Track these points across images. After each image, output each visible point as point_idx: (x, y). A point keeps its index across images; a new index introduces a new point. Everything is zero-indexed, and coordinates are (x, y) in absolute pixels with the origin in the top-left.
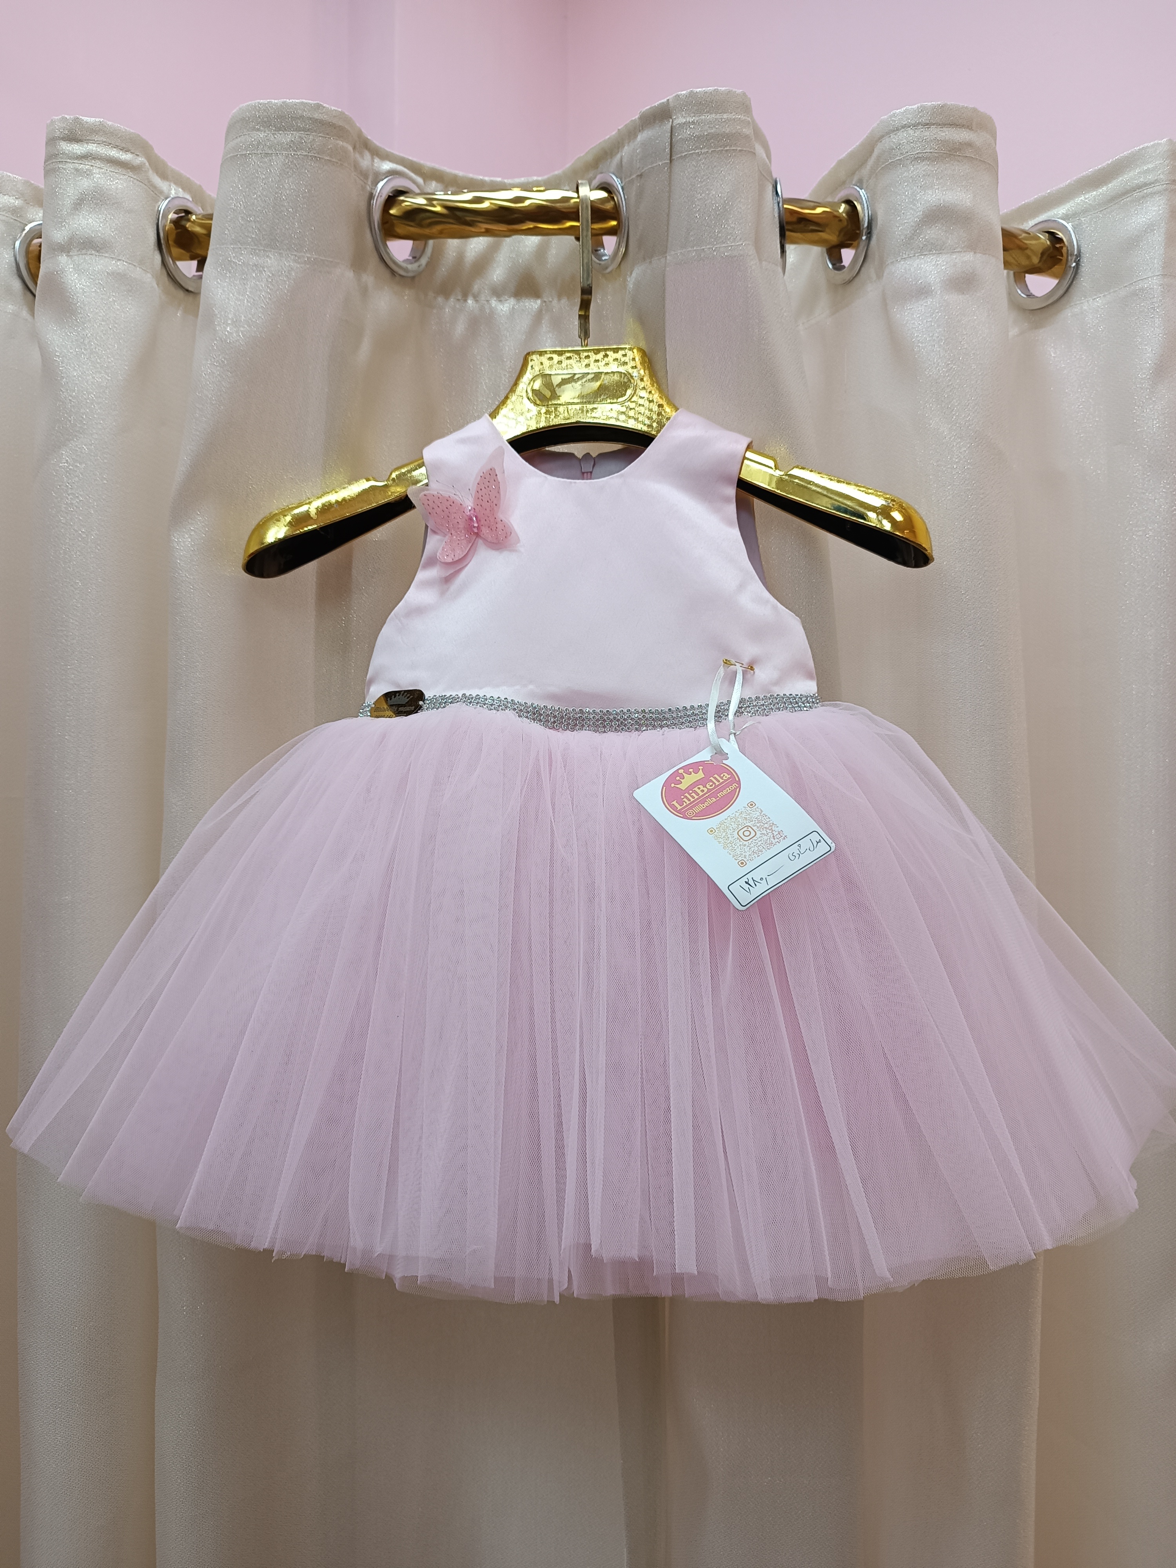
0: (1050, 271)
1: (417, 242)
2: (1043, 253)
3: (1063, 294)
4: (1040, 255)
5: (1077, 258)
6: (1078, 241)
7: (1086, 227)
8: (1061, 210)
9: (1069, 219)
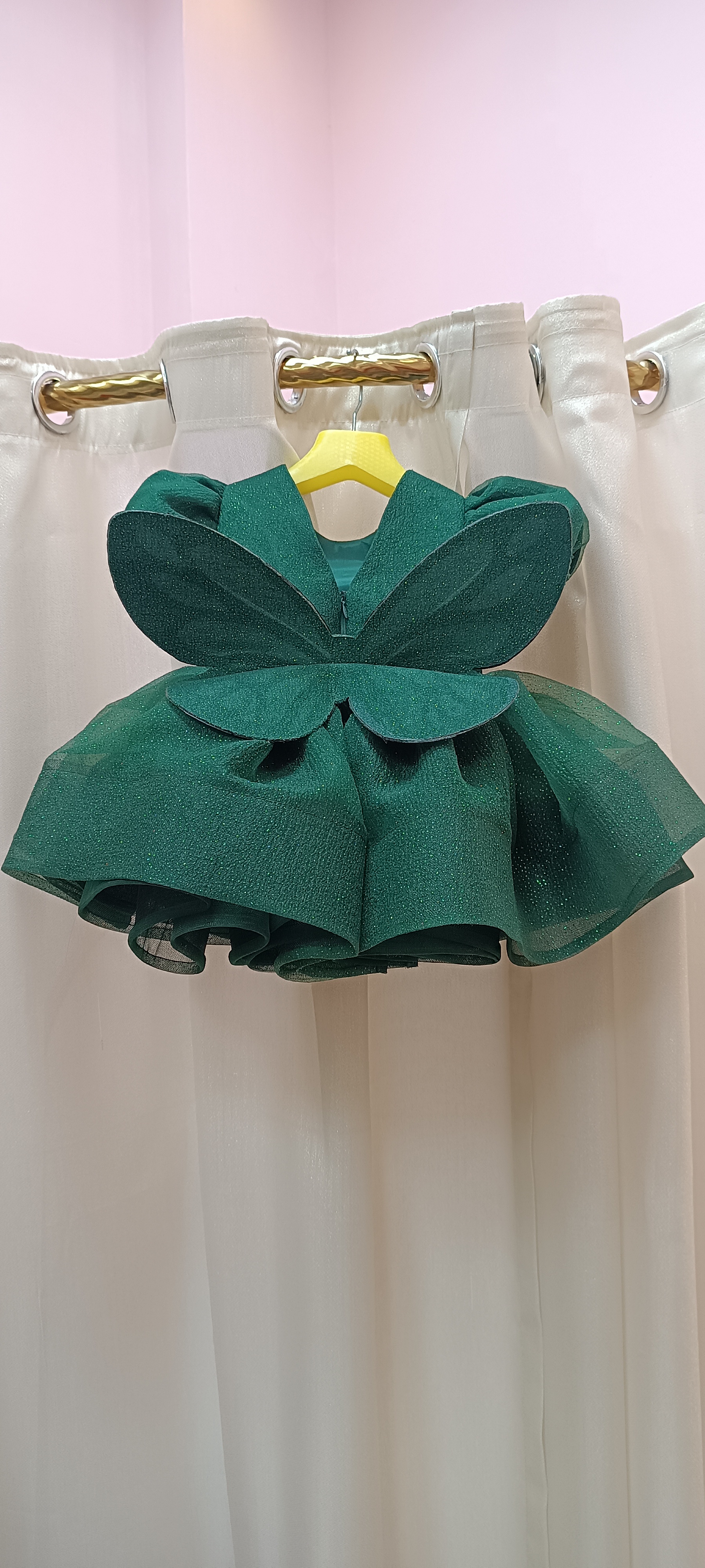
0: (652, 388)
2: (646, 376)
3: (661, 404)
4: (643, 378)
5: (666, 380)
6: (667, 368)
7: (672, 358)
8: (654, 345)
9: (661, 352)
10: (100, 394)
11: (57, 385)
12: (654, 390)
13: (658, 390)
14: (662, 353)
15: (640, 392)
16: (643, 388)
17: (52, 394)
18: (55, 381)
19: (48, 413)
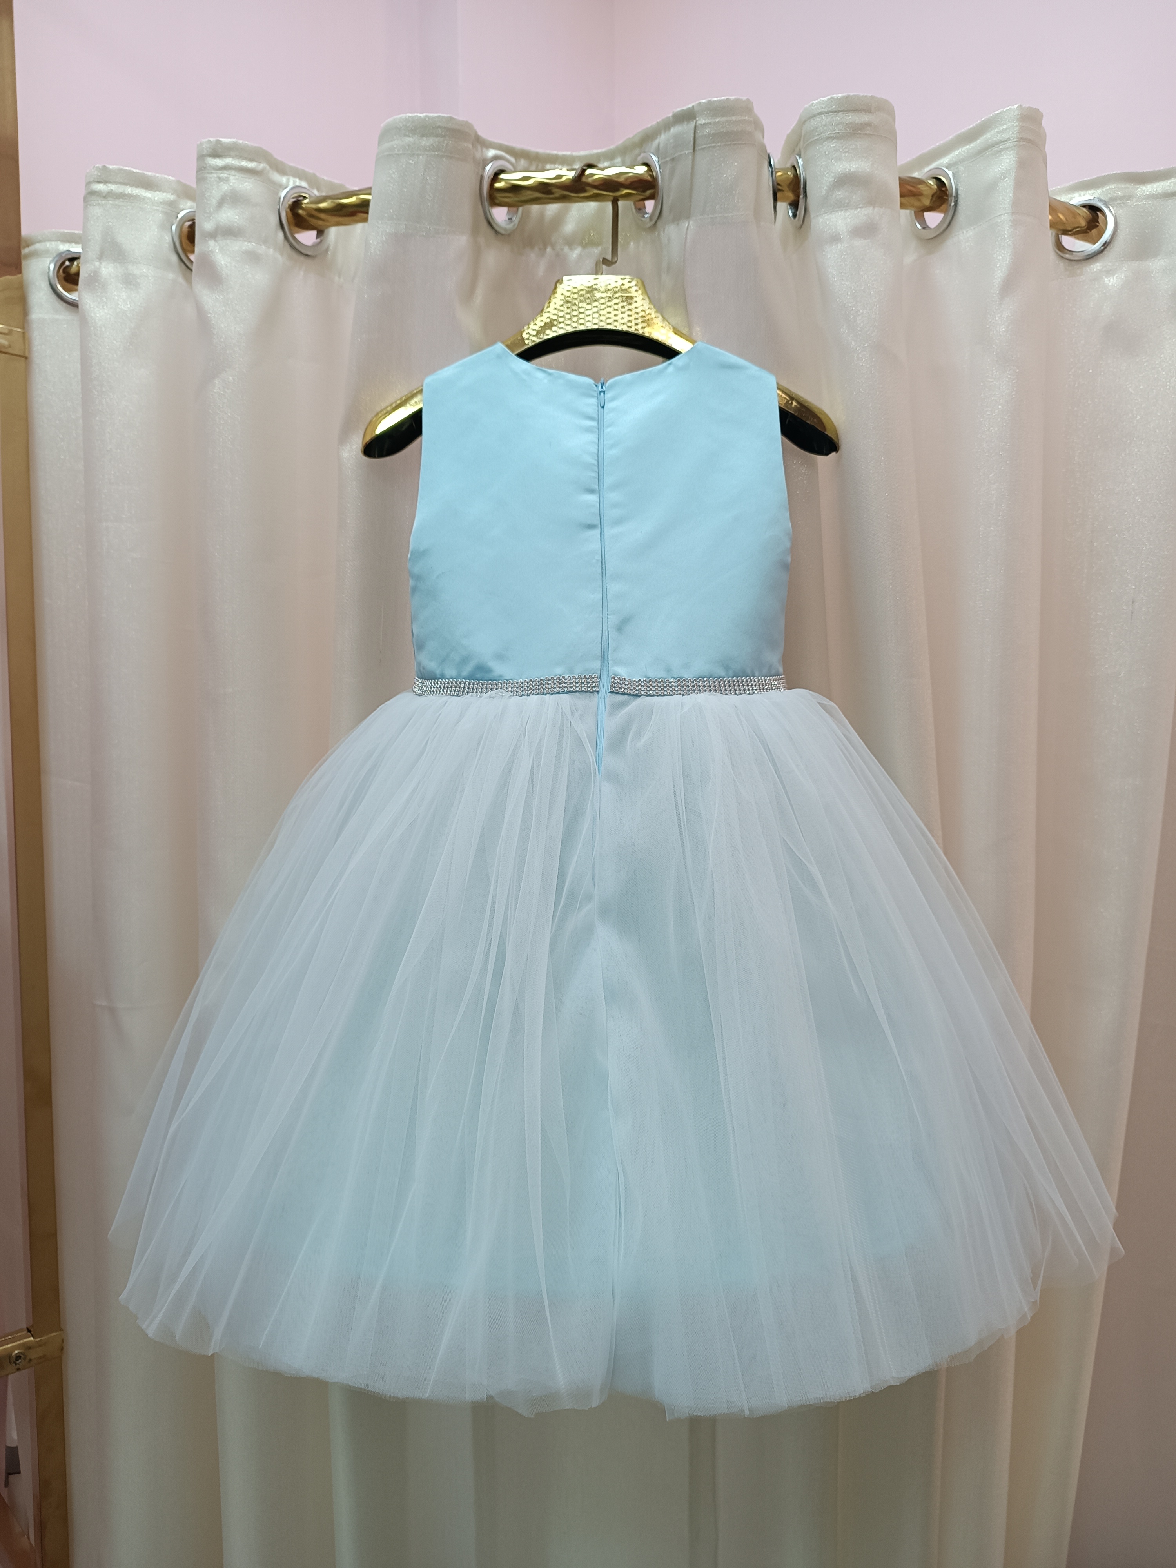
0: (939, 209)
1: (511, 209)
2: (933, 196)
3: (947, 227)
4: (931, 198)
5: (955, 199)
6: (956, 185)
7: (962, 174)
8: (945, 160)
9: (951, 167)
10: (350, 210)
11: (306, 201)
12: (941, 212)
13: (945, 212)
14: (952, 169)
15: (926, 214)
16: (929, 209)
17: (301, 212)
18: (305, 198)
19: (298, 232)
